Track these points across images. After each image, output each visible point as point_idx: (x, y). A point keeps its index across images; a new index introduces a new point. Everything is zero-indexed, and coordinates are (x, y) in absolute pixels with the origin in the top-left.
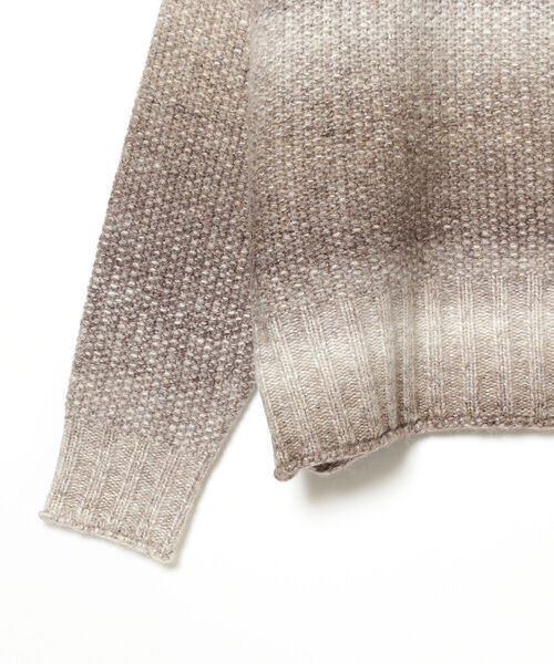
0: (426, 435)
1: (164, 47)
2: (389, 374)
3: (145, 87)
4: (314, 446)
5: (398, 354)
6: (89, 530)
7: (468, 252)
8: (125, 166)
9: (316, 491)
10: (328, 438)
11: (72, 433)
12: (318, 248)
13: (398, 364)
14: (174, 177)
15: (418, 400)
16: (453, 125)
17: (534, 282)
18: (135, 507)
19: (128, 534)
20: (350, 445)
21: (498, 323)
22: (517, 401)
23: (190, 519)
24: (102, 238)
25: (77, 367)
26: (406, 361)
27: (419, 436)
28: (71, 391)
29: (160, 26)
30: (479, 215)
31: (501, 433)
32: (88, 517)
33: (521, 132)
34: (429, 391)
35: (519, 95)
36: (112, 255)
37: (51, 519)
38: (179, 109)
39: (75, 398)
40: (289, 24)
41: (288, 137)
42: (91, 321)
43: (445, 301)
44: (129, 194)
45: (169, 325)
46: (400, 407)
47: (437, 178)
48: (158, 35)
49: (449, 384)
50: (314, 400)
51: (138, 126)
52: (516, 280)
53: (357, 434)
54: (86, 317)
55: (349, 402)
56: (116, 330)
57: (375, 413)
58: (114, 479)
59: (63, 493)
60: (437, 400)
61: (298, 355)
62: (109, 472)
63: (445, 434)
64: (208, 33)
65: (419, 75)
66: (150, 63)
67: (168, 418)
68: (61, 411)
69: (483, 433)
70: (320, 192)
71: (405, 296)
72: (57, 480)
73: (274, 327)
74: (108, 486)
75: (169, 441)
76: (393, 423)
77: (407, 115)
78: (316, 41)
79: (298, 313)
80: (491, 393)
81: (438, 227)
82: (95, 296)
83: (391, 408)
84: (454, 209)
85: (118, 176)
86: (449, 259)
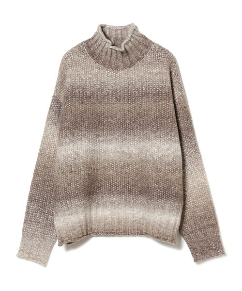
0: (93, 236)
1: (42, 153)
2: (84, 223)
3: (37, 162)
4: (67, 239)
5: (86, 219)
6: (27, 259)
7: (102, 197)
8: (34, 179)
9: (68, 249)
10: (69, 237)
11: (23, 237)
12: (69, 196)
13: (87, 221)
14: (44, 181)
15: (91, 229)
16: (99, 170)
17: (116, 204)
18: (37, 253)
19: (36, 259)
20: (74, 239)
21: (109, 212)
22: (112, 229)
23: (49, 256)
24: (29, 195)
25: (24, 223)
26: (88, 220)
27: (91, 237)
28: (23, 228)
29: (40, 149)
30: (105, 189)
31: (109, 236)
32: (27, 256)
33: (114, 171)
34: (94, 227)
35: (113, 163)
36: (31, 198)
37: (19, 256)
38: (45, 166)
39: (24, 229)
40: (63, 148)
41: (62, 173)
42: (27, 213)
43: (97, 208)
44: (34, 185)
45: (44, 213)
46: (87, 230)
47: (96, 181)
48: (40, 151)
49: (98, 225)
50: (67, 229)
51: (36, 170)
52: (112, 203)
53: (76, 236)
54: (26, 212)
55: (74, 230)
56: (33, 215)
57: (80, 232)
58: (33, 247)
59: (21, 250)
60: (95, 229)
61: (64, 219)
62: (32, 246)
63: (97, 236)
64: (50, 150)
65: (91, 159)
66: (38, 157)
67: (44, 234)
68: (21, 233)
69: (105, 236)
70: (69, 184)
71: (88, 207)
72: (20, 248)
73: (59, 213)
74: (31, 249)
75: (45, 239)
76: (85, 234)
77: (88, 168)
78: (69, 152)
79: (64, 210)
80: (107, 227)
81: (96, 192)
82: (28, 207)
83: (85, 231)
84: (99, 188)
85: (32, 181)
86: (99, 199)
